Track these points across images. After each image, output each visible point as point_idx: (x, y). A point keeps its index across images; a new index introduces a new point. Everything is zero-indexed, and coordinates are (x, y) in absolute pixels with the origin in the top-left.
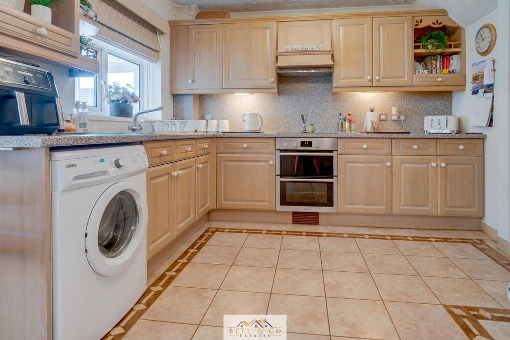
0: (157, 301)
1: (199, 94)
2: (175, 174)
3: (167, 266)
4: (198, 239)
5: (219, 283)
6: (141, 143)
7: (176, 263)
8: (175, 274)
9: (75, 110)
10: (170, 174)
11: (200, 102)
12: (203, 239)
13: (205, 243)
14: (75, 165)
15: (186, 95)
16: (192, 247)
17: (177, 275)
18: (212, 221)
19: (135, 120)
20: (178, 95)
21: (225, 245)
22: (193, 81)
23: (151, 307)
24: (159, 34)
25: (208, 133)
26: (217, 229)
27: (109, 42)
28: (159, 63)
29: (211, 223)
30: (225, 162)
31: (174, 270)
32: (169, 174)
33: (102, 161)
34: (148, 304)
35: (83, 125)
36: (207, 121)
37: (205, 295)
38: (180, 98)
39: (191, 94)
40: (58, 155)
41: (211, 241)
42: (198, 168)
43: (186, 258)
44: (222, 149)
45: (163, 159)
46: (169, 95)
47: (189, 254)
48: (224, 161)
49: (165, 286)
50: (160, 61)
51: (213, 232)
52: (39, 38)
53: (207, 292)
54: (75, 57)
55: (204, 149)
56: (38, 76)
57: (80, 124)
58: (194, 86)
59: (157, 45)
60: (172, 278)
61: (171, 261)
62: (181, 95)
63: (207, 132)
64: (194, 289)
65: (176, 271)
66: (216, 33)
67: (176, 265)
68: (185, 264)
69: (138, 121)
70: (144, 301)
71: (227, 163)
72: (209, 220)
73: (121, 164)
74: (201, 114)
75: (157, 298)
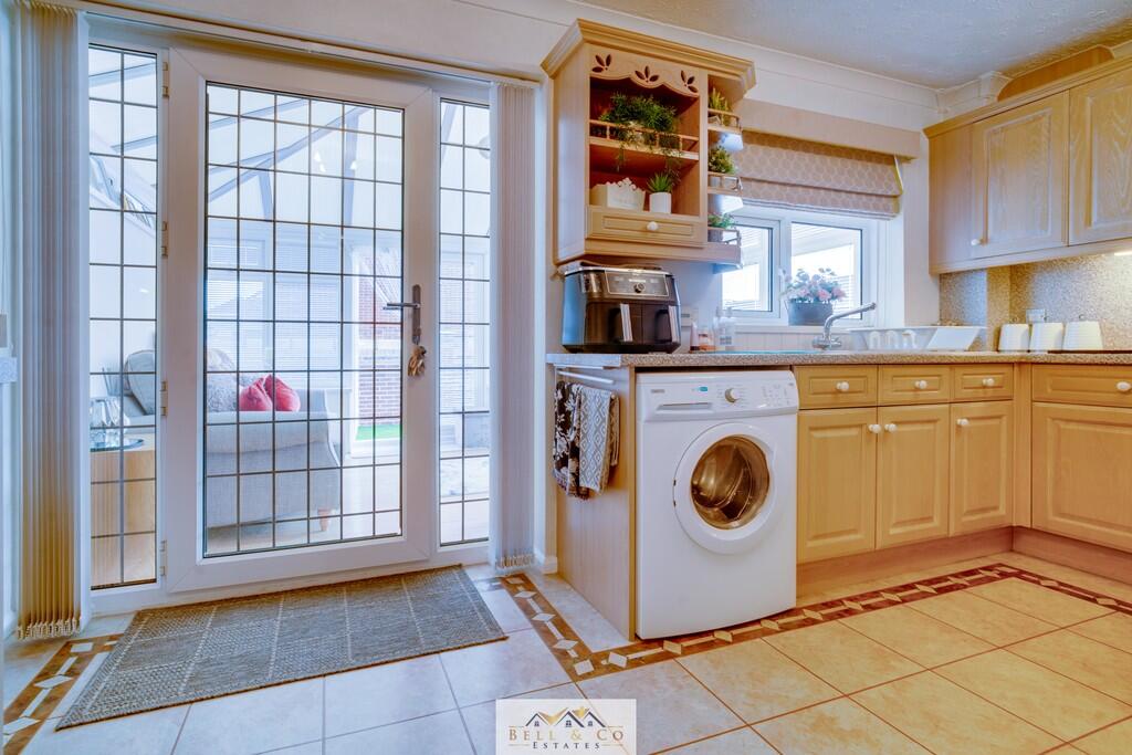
0: (802, 631)
1: (1011, 267)
2: (876, 428)
3: (855, 592)
4: (953, 575)
5: (940, 660)
6: (791, 368)
7: (876, 594)
8: (860, 608)
9: (715, 319)
10: (864, 427)
11: (1012, 283)
12: (968, 578)
13: (965, 587)
14: (662, 391)
15: (969, 271)
16: (929, 582)
17: (862, 612)
18: (1020, 553)
19: (827, 329)
20: (950, 274)
21: (1017, 607)
22: (984, 241)
23: (787, 633)
24: (900, 162)
25: (1002, 354)
26: (1022, 572)
27: (787, 207)
28: (900, 218)
29: (1016, 556)
30: (1057, 422)
31: (864, 603)
32: (861, 426)
33: (704, 389)
34: (784, 628)
35: (728, 340)
36: (1031, 326)
37: (893, 663)
38: (958, 279)
39: (982, 270)
40: (643, 377)
41: (986, 589)
42: (959, 426)
43: (901, 594)
44: (1049, 390)
45: (842, 399)
46: (928, 277)
47: (915, 591)
48: (1054, 419)
49: (830, 618)
50: (902, 213)
51: (1004, 575)
52: (650, 235)
53: (901, 661)
54: (701, 248)
55: (985, 387)
56: (652, 281)
57: (721, 339)
58: (987, 250)
59: (894, 185)
60: (850, 612)
61: (868, 588)
62: (958, 273)
63: (1029, 351)
64: (876, 645)
65: (863, 606)
66: (1050, 118)
67: (872, 597)
68: (892, 603)
69: (831, 331)
70: (781, 621)
71: (1063, 425)
72: (1012, 551)
73: (734, 397)
74: (1018, 310)
75: (804, 626)
